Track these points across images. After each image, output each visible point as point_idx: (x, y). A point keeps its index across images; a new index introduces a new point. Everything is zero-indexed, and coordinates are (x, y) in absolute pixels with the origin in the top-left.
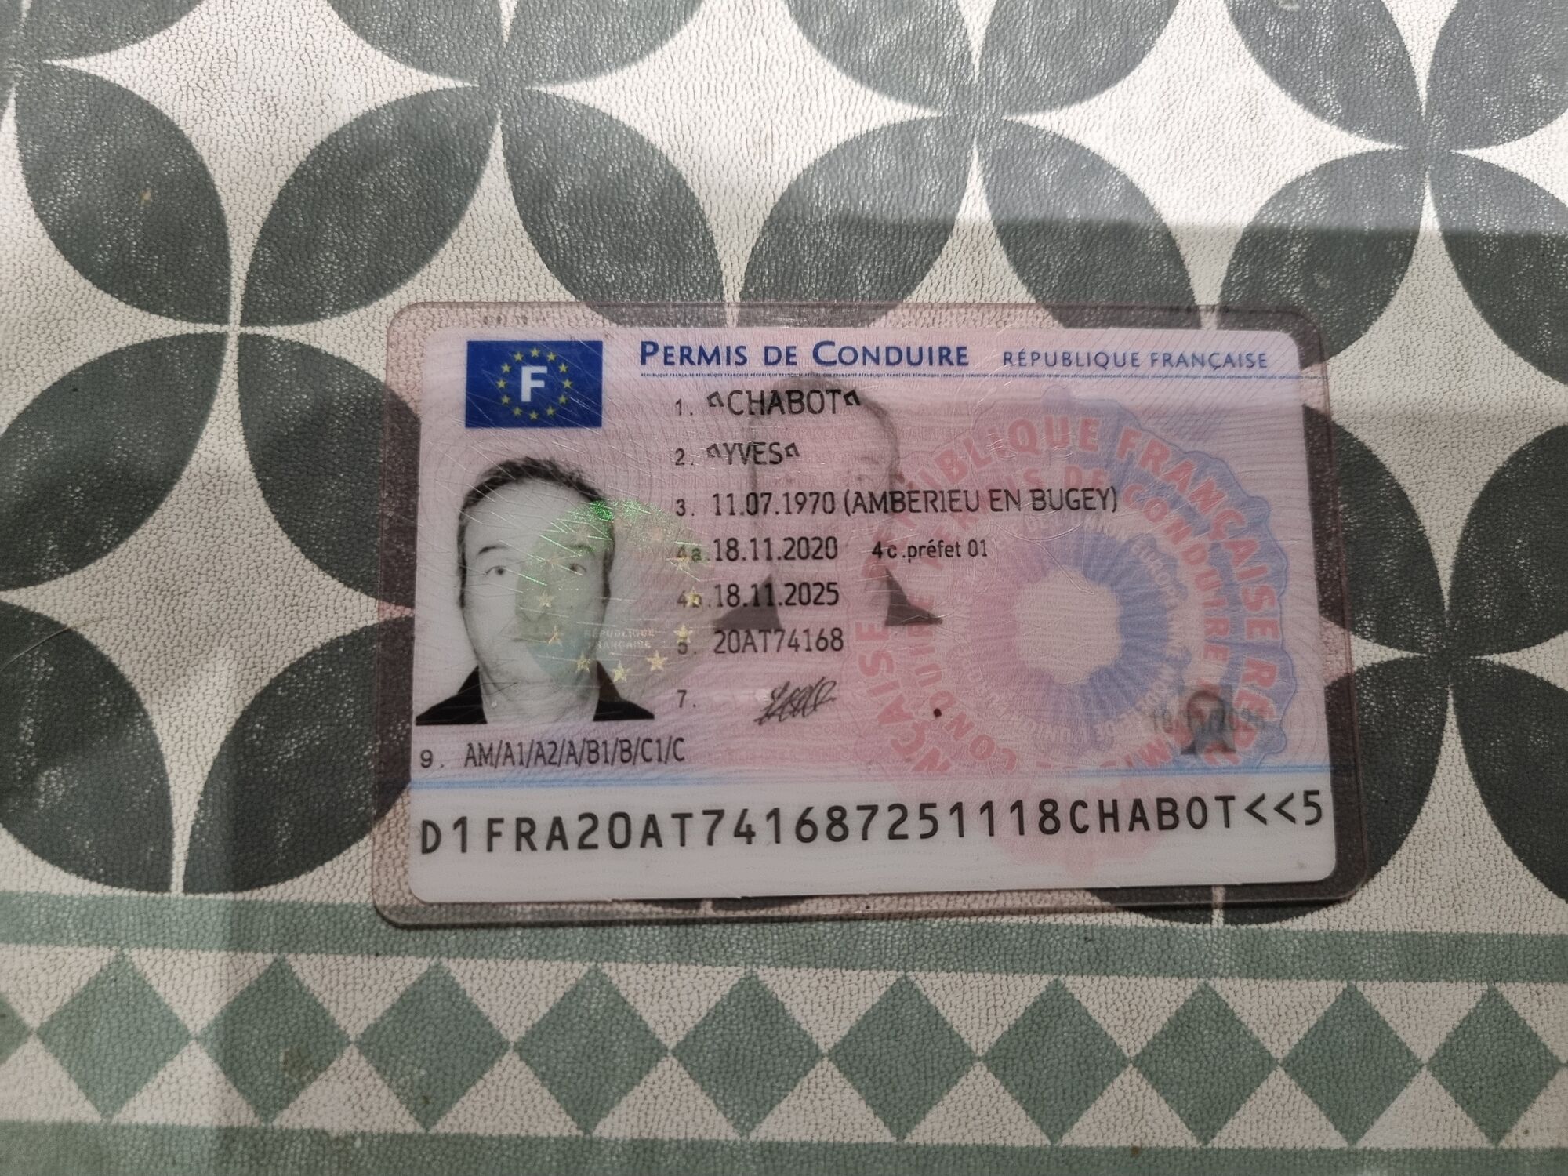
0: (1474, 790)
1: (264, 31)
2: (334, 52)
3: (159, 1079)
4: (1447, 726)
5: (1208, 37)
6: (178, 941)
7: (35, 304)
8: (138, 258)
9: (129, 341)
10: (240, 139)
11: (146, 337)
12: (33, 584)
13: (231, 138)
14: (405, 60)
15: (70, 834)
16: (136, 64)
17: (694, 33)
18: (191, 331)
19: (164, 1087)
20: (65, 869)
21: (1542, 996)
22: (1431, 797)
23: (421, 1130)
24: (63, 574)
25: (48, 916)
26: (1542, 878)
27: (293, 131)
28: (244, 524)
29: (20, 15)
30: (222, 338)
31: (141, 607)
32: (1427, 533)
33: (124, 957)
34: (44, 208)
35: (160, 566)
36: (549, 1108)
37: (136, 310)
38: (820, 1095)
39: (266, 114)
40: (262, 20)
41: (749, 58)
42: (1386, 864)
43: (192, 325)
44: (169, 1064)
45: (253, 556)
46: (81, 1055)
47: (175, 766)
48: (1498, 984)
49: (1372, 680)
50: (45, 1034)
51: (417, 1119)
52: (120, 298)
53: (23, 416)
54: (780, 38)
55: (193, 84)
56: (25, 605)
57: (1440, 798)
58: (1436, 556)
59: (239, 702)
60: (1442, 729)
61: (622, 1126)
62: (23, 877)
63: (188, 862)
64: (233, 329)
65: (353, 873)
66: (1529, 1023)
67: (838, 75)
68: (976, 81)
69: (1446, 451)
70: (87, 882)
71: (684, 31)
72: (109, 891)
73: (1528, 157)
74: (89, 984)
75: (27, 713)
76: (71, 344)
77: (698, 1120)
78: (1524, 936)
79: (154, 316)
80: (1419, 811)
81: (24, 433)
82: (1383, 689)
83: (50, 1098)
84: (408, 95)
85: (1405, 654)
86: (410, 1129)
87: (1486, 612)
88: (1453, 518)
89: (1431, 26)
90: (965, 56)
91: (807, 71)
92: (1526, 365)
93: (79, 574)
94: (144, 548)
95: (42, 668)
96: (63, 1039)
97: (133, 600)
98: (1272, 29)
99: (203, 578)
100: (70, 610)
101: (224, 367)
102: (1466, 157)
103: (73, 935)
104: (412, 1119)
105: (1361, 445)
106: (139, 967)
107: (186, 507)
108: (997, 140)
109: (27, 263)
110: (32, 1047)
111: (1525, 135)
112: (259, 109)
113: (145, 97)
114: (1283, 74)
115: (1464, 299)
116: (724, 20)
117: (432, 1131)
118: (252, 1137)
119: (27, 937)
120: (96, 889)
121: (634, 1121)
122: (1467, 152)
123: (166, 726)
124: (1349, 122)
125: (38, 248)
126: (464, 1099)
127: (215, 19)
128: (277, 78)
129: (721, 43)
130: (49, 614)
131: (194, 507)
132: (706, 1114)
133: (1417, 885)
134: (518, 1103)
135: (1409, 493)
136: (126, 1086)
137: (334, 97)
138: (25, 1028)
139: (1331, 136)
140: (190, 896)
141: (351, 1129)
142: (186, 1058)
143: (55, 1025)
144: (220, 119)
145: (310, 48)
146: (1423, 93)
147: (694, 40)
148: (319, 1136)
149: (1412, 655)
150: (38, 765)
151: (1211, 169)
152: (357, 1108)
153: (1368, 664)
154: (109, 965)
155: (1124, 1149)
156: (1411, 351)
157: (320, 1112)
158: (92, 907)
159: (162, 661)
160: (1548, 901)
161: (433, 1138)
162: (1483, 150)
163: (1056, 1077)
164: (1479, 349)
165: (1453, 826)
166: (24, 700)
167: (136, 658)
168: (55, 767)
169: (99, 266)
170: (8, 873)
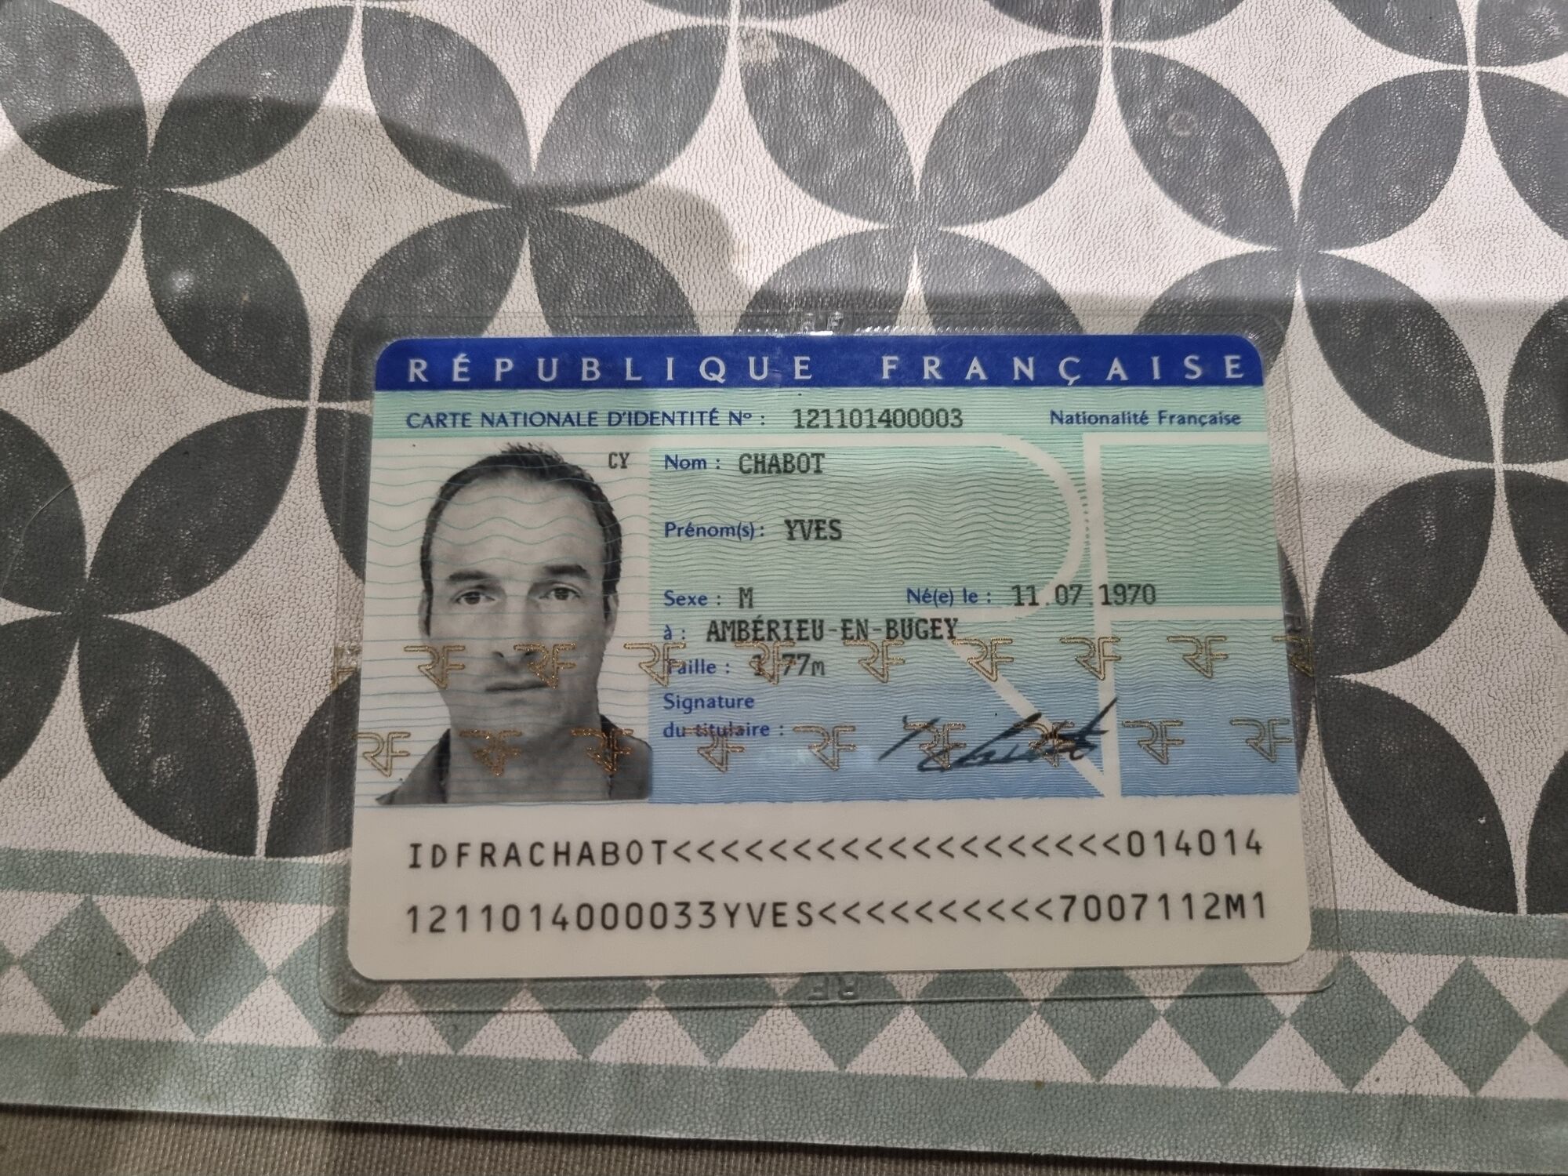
0: (1332, 786)
1: (340, 164)
2: (395, 180)
3: (242, 1007)
4: (1310, 734)
5: (1112, 160)
6: (260, 895)
7: (155, 384)
8: (238, 347)
9: (230, 414)
10: (320, 251)
11: (244, 411)
12: (151, 608)
13: (313, 250)
14: (453, 187)
15: (176, 809)
16: (238, 190)
17: (686, 163)
18: (280, 406)
19: (246, 1014)
20: (172, 836)
21: (1391, 965)
23: (451, 1052)
24: (175, 600)
25: (158, 874)
26: (1391, 864)
27: (362, 245)
28: (319, 561)
29: (146, 152)
30: (303, 412)
31: (236, 626)
32: (1295, 572)
33: (217, 907)
34: (164, 308)
35: (251, 594)
36: (556, 1036)
37: (236, 389)
38: (775, 1031)
39: (341, 231)
40: (339, 156)
41: (730, 182)
43: (280, 401)
44: (250, 995)
45: (326, 587)
46: (181, 986)
47: (261, 754)
48: (1352, 953)
50: (153, 969)
51: (448, 1043)
52: (223, 380)
53: (145, 474)
54: (756, 165)
55: (283, 208)
56: (145, 625)
58: (1302, 591)
59: (313, 703)
60: (1305, 737)
61: (614, 1052)
62: (138, 843)
63: (270, 832)
64: (313, 404)
66: (1379, 986)
67: (803, 196)
68: (917, 199)
69: (1311, 503)
70: (189, 846)
71: (678, 161)
72: (206, 854)
73: (1387, 255)
74: (188, 929)
75: (144, 711)
76: (184, 416)
77: (676, 1049)
78: (1376, 913)
79: (249, 394)
81: (145, 487)
83: (154, 1021)
84: (455, 215)
86: (442, 1051)
87: (1344, 638)
88: (1317, 560)
89: (1304, 146)
90: (908, 179)
91: (778, 193)
92: (1382, 431)
93: (187, 600)
94: (240, 580)
95: (156, 675)
96: (167, 973)
97: (229, 622)
98: (1167, 152)
99: (286, 603)
100: (180, 629)
101: (305, 435)
102: (1332, 256)
103: (177, 889)
104: (444, 1043)
106: (229, 916)
107: (273, 547)
108: (935, 248)
109: (150, 351)
110: (142, 979)
111: (1385, 236)
112: (336, 228)
113: (245, 218)
114: (1174, 189)
115: (1328, 375)
116: (710, 152)
117: (460, 1053)
118: (315, 1055)
119: (140, 890)
120: (196, 853)
121: (623, 1048)
122: (1333, 252)
123: (254, 722)
124: (1231, 228)
125: (158, 339)
126: (485, 1027)
127: (301, 155)
128: (350, 202)
129: (708, 170)
130: (163, 632)
131: (279, 547)
132: (682, 1044)
134: (529, 1032)
136: (216, 1012)
137: (396, 218)
138: (136, 963)
139: (1215, 241)
140: (270, 859)
141: (395, 1050)
142: (264, 989)
143: (160, 962)
144: (305, 236)
145: (377, 177)
146: (1296, 203)
147: (686, 168)
148: (369, 1056)
150: (153, 752)
151: (1114, 269)
152: (400, 1033)
154: (205, 914)
155: (1029, 1083)
157: (371, 1036)
158: (192, 867)
159: (252, 670)
160: (1396, 884)
161: (461, 1059)
162: (1347, 250)
163: (972, 1021)
164: (1341, 418)
165: (1314, 819)
166: (142, 700)
167: (232, 668)
168: (165, 754)
169: (208, 353)
170: (127, 838)
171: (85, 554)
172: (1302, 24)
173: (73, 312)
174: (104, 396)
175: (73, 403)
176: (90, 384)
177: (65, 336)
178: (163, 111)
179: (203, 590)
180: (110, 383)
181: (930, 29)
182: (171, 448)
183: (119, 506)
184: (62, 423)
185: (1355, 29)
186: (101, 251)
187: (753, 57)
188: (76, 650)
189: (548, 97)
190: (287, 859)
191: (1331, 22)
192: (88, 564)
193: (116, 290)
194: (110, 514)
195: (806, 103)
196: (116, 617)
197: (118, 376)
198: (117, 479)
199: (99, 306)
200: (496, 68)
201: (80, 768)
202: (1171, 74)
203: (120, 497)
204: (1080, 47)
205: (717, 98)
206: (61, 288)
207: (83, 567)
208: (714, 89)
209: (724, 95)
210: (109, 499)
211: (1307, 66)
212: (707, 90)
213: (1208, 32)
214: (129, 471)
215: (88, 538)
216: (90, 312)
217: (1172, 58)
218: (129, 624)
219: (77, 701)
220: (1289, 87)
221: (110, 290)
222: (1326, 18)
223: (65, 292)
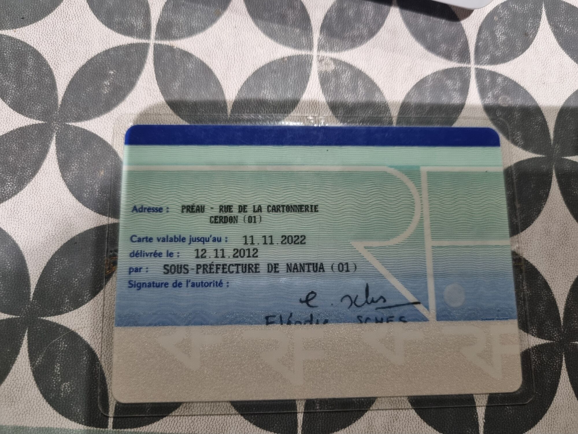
0: (572, 391)
4: (563, 368)
7: (62, 212)
8: (98, 195)
9: (95, 226)
11: (101, 224)
12: (61, 314)
15: (72, 407)
20: (70, 419)
22: (557, 394)
24: (71, 311)
29: (58, 107)
31: (99, 323)
32: (555, 297)
34: (66, 177)
35: (105, 308)
37: (98, 214)
42: (541, 419)
47: (110, 382)
49: (536, 351)
52: (92, 210)
53: (57, 253)
55: (119, 132)
56: (57, 322)
57: (560, 394)
58: (558, 305)
60: (560, 369)
62: (55, 422)
63: (114, 417)
65: (173, 422)
69: (561, 267)
70: (78, 424)
71: (292, 114)
72: (86, 427)
75: (57, 362)
76: (74, 226)
79: (104, 216)
80: (553, 400)
81: (57, 259)
82: (540, 354)
85: (548, 341)
88: (564, 292)
89: (554, 112)
93: (76, 310)
94: (100, 301)
95: (63, 345)
97: (95, 321)
100: (73, 324)
102: (567, 160)
105: (531, 265)
109: (59, 197)
113: (102, 137)
115: (567, 211)
120: (81, 427)
123: (107, 367)
124: (525, 147)
125: (63, 192)
130: (66, 326)
133: (552, 427)
135: (548, 282)
140: (115, 430)
146: (552, 136)
149: (550, 342)
150: (61, 381)
153: (534, 345)
156: (549, 230)
159: (106, 343)
162: (573, 157)
164: (572, 230)
165: (565, 405)
166: (56, 357)
167: (96, 342)
168: (67, 382)
169: (85, 198)
170: (50, 420)
171: (30, 289)
172: (552, 59)
173: (25, 179)
174: (39, 217)
175: (25, 220)
176: (32, 212)
177: (21, 189)
178: (65, 88)
179: (83, 306)
180: (41, 211)
181: (398, 59)
182: (69, 241)
183: (45, 267)
184: (20, 229)
185: (573, 62)
186: (37, 151)
187: (324, 68)
188: (26, 334)
189: (235, 85)
190: (122, 430)
191: (564, 59)
192: (32, 294)
193: (44, 169)
194: (41, 271)
195: (346, 89)
196: (44, 318)
197: (45, 208)
198: (44, 255)
199: (36, 176)
200: (212, 72)
201: (29, 388)
202: (499, 80)
203: (46, 263)
204: (461, 67)
205: (308, 86)
206: (19, 168)
207: (29, 295)
208: (307, 82)
209: (311, 86)
210: (41, 264)
211: (554, 78)
212: (304, 83)
213: (514, 62)
214: (50, 251)
215: (31, 282)
216: (32, 179)
217: (499, 73)
218: (50, 322)
219: (27, 357)
220: (547, 86)
221: (41, 169)
222: (561, 57)
223: (21, 169)
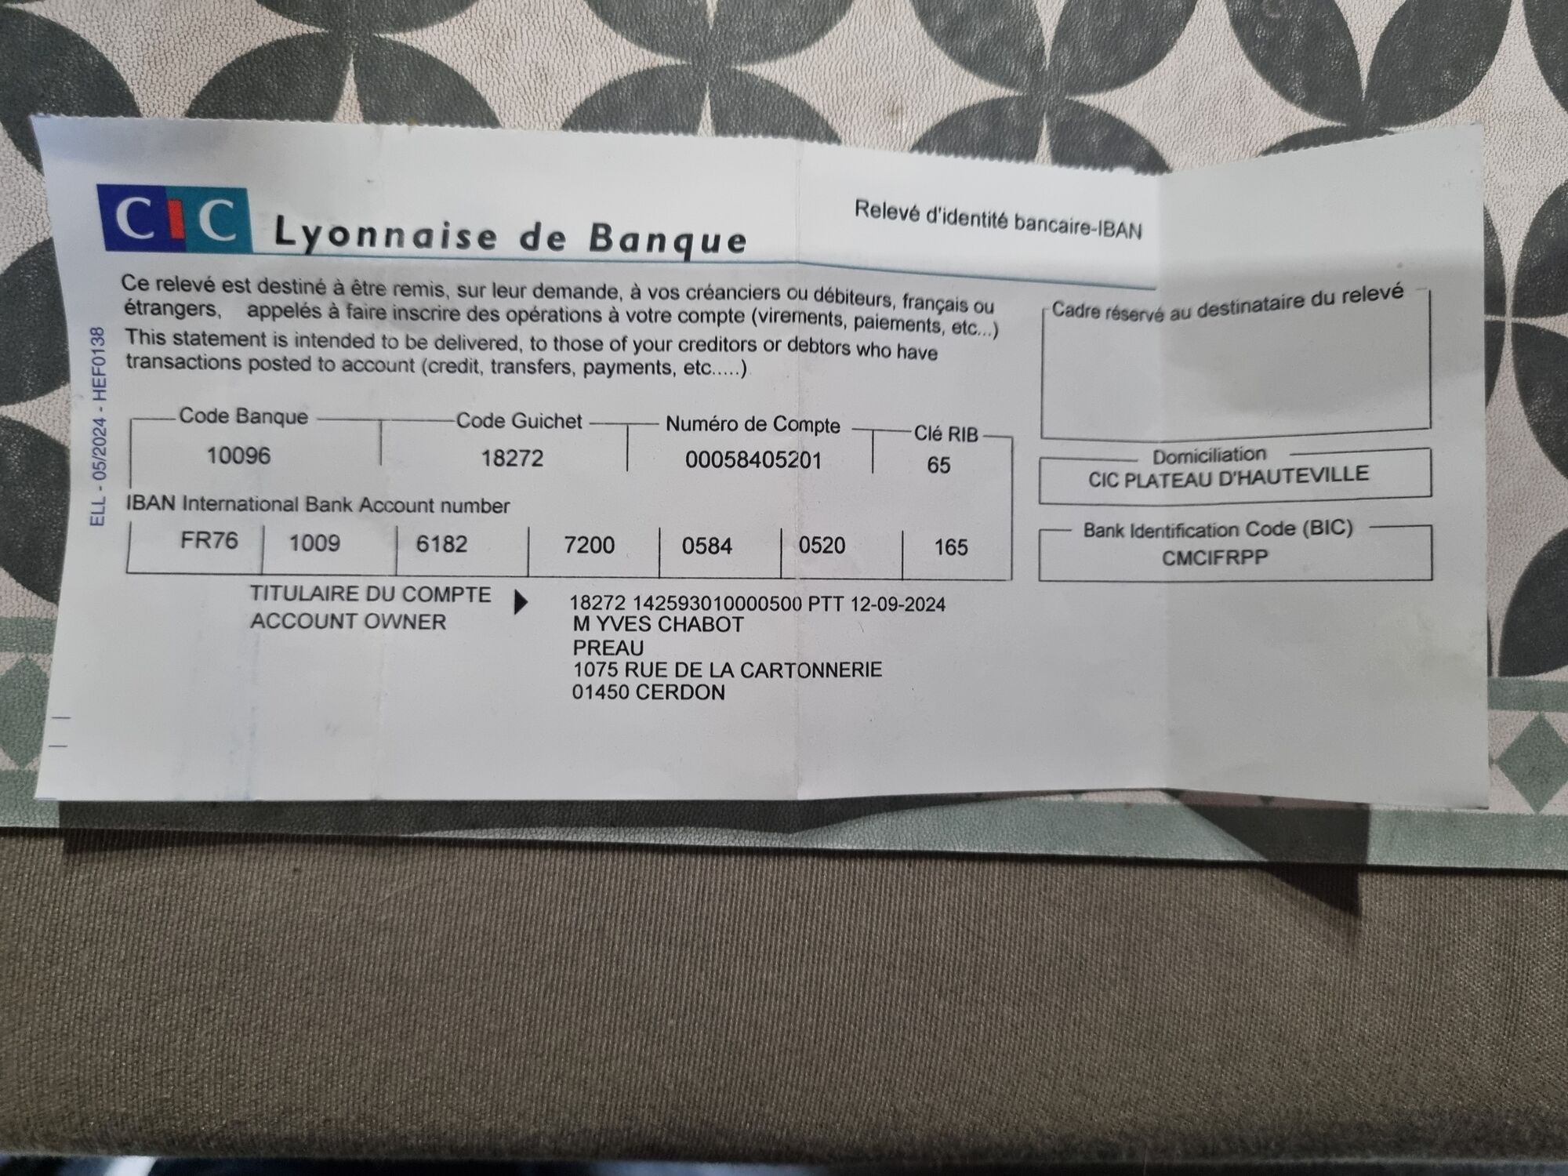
1: (534, 16)
2: (586, 34)
5: (1214, 37)
10: (521, 99)
13: (514, 98)
14: (639, 42)
16: (441, 38)
17: (846, 27)
27: (560, 95)
39: (539, 81)
41: (885, 47)
54: (908, 31)
67: (949, 62)
68: (1047, 69)
84: (640, 68)
89: (1374, 31)
90: (1040, 50)
91: (927, 58)
98: (1260, 33)
108: (1061, 113)
111: (1435, 116)
112: (534, 77)
114: (1264, 67)
116: (868, 18)
122: (1392, 130)
124: (1308, 106)
128: (546, 53)
129: (866, 34)
137: (588, 70)
139: (1296, 115)
144: (507, 84)
145: (569, 30)
146: (1364, 83)
147: (846, 33)
151: (1210, 138)
155: (1120, 804)
